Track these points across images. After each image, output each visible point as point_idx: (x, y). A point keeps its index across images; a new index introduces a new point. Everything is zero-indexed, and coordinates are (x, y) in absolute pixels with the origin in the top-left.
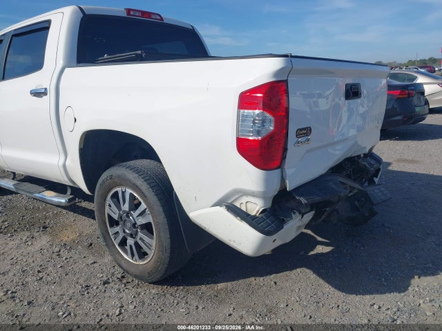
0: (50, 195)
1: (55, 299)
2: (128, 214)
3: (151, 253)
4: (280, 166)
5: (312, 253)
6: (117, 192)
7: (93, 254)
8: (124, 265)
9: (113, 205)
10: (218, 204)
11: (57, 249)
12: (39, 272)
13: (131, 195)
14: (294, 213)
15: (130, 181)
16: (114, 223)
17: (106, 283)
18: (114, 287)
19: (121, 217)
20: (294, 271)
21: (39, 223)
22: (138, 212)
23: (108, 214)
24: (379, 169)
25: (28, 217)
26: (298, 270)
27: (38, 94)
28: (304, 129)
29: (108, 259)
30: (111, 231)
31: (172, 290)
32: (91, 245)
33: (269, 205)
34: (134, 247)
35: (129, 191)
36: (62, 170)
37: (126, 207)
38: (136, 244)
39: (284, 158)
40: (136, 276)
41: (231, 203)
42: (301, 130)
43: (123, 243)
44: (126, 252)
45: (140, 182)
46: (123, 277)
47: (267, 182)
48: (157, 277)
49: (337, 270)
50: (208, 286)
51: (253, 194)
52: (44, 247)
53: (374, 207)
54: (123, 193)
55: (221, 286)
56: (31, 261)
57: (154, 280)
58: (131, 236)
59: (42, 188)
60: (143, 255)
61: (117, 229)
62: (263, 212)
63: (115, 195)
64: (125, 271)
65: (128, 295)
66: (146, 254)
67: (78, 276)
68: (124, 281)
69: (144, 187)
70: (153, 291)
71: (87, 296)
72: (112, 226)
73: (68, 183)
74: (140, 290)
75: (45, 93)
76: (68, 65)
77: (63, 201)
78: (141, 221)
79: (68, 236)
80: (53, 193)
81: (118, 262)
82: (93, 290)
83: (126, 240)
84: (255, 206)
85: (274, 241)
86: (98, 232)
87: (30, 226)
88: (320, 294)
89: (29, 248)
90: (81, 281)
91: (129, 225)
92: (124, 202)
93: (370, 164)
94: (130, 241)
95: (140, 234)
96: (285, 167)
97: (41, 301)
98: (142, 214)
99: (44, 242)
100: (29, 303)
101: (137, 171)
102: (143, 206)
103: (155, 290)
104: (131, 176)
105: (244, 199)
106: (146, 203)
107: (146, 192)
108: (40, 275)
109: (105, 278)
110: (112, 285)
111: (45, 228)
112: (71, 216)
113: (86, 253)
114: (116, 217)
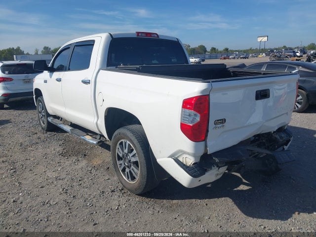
0: (88, 138)
1: (86, 196)
2: (127, 155)
3: (137, 178)
4: (205, 140)
5: (236, 189)
6: (122, 142)
7: (109, 174)
8: (123, 182)
9: (120, 148)
10: (170, 157)
11: (90, 169)
12: (80, 180)
13: (129, 144)
14: (214, 166)
15: (129, 137)
16: (120, 158)
17: (113, 191)
18: (117, 194)
19: (123, 156)
20: (220, 199)
21: (82, 152)
22: (132, 154)
23: (117, 154)
24: (290, 140)
25: (77, 148)
26: (223, 199)
27: (86, 82)
28: (220, 120)
29: (116, 178)
30: (118, 163)
31: (147, 200)
32: (108, 168)
33: (198, 160)
34: (129, 173)
35: (128, 142)
36: (95, 125)
37: (126, 151)
38: (130, 171)
39: (206, 136)
40: (129, 190)
41: (176, 158)
42: (218, 120)
43: (124, 170)
44: (125, 175)
45: (133, 138)
46: (122, 189)
47: (196, 148)
48: (139, 191)
49: (247, 202)
50: (168, 200)
51: (188, 154)
52: (83, 167)
53: (279, 165)
54: (125, 143)
55: (175, 201)
56: (76, 174)
57: (138, 193)
58: (128, 167)
59: (85, 134)
60: (133, 178)
61: (121, 162)
62: (194, 164)
63: (121, 143)
64: (124, 186)
65: (123, 200)
66: (134, 178)
67: (99, 185)
68: (123, 192)
69: (136, 141)
70: (137, 199)
71: (102, 197)
72: (119, 160)
73: (98, 132)
74: (130, 198)
75: (89, 83)
76: (101, 68)
77: (95, 143)
78: (133, 160)
79: (97, 162)
80: (90, 137)
81: (121, 181)
82: (106, 195)
83: (125, 168)
84: (190, 161)
85: (199, 181)
86: (112, 162)
87: (77, 153)
88: (231, 214)
89: (76, 166)
90: (100, 189)
91: (127, 161)
92: (125, 148)
93: (281, 137)
94: (127, 170)
95: (132, 167)
96: (208, 140)
97: (79, 196)
98: (134, 156)
99: (84, 164)
100: (74, 197)
101: (133, 132)
102: (135, 152)
103: (138, 199)
104: (129, 134)
105: (185, 156)
106: (136, 151)
107: (136, 145)
108: (80, 182)
109: (113, 189)
110: (116, 193)
111: (85, 155)
112: (100, 149)
113: (105, 173)
114: (121, 155)
